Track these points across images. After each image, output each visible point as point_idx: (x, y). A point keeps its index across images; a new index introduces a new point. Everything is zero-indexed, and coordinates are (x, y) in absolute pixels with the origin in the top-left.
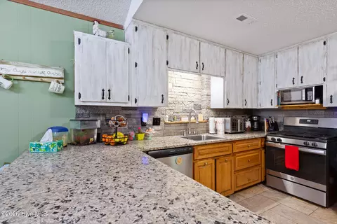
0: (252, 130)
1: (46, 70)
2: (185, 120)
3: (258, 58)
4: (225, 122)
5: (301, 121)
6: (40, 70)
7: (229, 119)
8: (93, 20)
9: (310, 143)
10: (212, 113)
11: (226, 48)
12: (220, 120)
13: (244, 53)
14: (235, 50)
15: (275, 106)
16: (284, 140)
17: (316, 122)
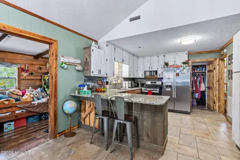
0: (135, 87)
1: (76, 60)
2: (114, 82)
3: (138, 57)
4: (129, 83)
5: (151, 83)
6: (74, 60)
7: (130, 82)
8: (93, 40)
9: (155, 89)
10: (123, 79)
11: (130, 53)
12: (127, 82)
13: (134, 55)
14: (132, 54)
15: (143, 77)
16: (147, 89)
17: (155, 83)
